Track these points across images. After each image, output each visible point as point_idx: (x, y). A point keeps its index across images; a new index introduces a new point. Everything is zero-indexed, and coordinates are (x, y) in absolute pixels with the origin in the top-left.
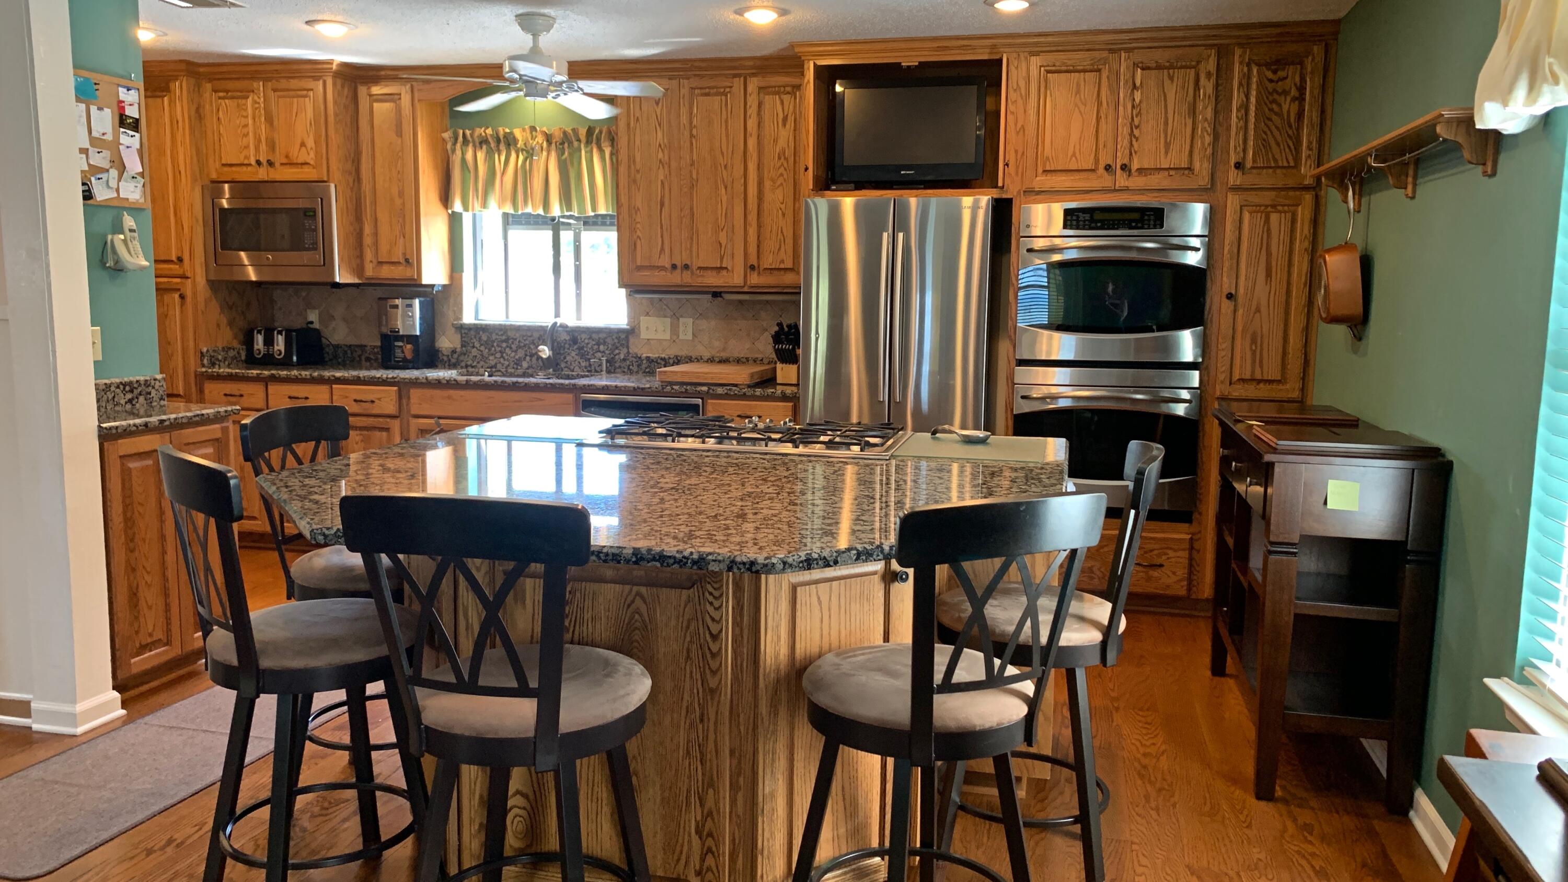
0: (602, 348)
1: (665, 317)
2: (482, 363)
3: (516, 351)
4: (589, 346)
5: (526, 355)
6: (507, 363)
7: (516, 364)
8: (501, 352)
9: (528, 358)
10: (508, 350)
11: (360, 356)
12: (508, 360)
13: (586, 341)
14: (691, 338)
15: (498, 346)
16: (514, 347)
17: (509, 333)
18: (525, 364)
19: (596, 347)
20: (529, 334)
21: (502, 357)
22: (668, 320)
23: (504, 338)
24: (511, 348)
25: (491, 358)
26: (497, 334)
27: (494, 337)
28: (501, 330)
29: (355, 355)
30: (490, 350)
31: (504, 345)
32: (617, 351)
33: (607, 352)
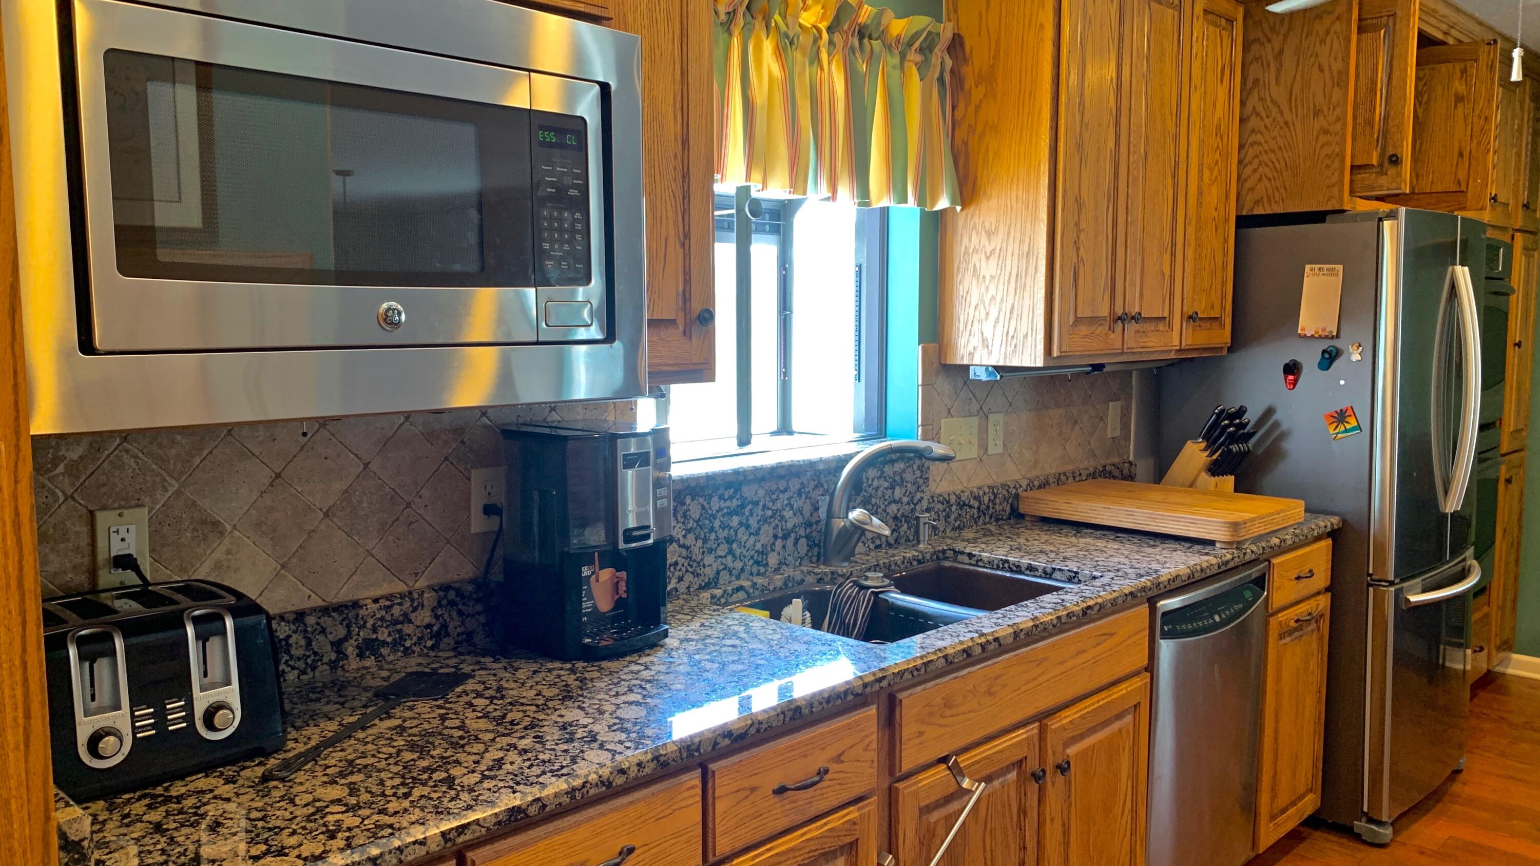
0: (898, 493)
1: (971, 415)
2: (689, 578)
3: (757, 533)
4: (880, 493)
5: (775, 537)
6: (738, 565)
7: (757, 563)
8: (729, 541)
9: (779, 543)
10: (742, 535)
11: (338, 645)
12: (741, 557)
13: (875, 483)
14: (1001, 451)
15: (723, 527)
16: (753, 522)
17: (748, 492)
18: (773, 560)
19: (890, 491)
20: (782, 485)
21: (730, 552)
22: (975, 421)
23: (735, 503)
24: (748, 527)
25: (709, 560)
26: (721, 497)
27: (715, 504)
28: (729, 485)
29: (322, 644)
30: (705, 540)
31: (735, 521)
32: (919, 495)
33: (905, 500)
